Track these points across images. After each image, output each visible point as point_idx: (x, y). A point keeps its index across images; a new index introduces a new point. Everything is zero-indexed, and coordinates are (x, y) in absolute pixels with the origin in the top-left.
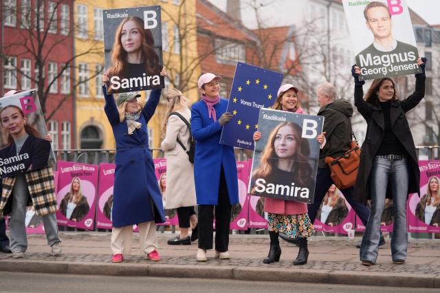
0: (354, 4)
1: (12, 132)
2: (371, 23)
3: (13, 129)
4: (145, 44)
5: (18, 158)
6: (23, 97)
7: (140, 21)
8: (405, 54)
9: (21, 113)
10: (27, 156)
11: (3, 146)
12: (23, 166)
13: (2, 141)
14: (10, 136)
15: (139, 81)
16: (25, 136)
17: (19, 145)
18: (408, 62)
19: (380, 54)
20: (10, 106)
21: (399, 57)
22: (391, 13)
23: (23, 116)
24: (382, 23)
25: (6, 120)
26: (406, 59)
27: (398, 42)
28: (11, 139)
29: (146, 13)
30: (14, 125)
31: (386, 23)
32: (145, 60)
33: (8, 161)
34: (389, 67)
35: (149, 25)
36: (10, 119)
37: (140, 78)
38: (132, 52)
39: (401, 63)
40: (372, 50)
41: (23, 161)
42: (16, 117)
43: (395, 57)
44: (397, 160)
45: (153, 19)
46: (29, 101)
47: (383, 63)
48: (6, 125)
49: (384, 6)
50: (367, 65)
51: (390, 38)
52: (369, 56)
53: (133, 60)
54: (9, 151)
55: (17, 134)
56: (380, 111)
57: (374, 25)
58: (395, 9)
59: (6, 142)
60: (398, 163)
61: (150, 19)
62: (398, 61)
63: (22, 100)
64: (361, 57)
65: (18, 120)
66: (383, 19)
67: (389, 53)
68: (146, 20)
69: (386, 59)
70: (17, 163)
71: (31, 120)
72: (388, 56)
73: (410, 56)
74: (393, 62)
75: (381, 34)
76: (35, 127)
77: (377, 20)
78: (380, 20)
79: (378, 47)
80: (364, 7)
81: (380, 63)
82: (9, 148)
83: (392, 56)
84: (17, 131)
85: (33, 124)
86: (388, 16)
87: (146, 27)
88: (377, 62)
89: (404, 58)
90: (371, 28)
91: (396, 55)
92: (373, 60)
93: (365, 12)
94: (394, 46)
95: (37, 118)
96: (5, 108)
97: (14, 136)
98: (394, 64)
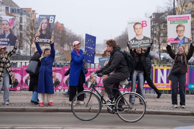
0: (131, 23)
1: (5, 30)
2: (136, 30)
3: (6, 29)
4: (48, 28)
5: (6, 40)
6: (10, 18)
7: (48, 20)
8: (146, 40)
9: (9, 24)
10: (9, 40)
11: (1, 33)
12: (7, 43)
13: (1, 32)
14: (4, 30)
15: (44, 40)
16: (9, 33)
17: (7, 35)
18: (147, 43)
19: (137, 40)
20: (6, 20)
21: (144, 42)
22: (143, 26)
23: (9, 25)
24: (139, 30)
25: (4, 25)
26: (146, 42)
27: (144, 36)
28: (4, 32)
29: (51, 17)
30: (6, 28)
31: (141, 30)
32: (47, 33)
33: (2, 39)
34: (140, 45)
35: (51, 21)
36: (5, 25)
37: (44, 39)
38: (44, 30)
39: (144, 44)
40: (135, 39)
41: (7, 41)
42: (7, 25)
43: (142, 42)
44: (140, 73)
45: (52, 20)
46: (12, 21)
47: (138, 43)
48: (3, 26)
49: (141, 24)
50: (133, 44)
51: (141, 35)
52: (134, 41)
53: (44, 32)
54: (3, 36)
55: (7, 31)
56: (138, 56)
57: (136, 31)
58: (144, 25)
59: (2, 32)
60: (141, 74)
61: (52, 19)
62: (143, 43)
63: (10, 19)
64: (131, 41)
65: (8, 26)
66: (140, 29)
67: (140, 40)
68: (50, 19)
69: (139, 42)
70: (5, 41)
71: (12, 27)
72: (140, 41)
73: (148, 41)
74: (141, 43)
75: (138, 34)
76: (13, 31)
77: (137, 29)
78: (138, 29)
79: (137, 38)
80: (134, 24)
81: (137, 44)
82: (3, 35)
83: (141, 41)
84: (7, 30)
85: (12, 29)
86: (142, 27)
87: (50, 22)
88: (136, 43)
89: (145, 42)
90: (135, 31)
91: (143, 41)
92: (135, 42)
93: (134, 26)
94: (143, 38)
95: (14, 28)
96: (4, 20)
97: (5, 31)
98: (142, 44)
